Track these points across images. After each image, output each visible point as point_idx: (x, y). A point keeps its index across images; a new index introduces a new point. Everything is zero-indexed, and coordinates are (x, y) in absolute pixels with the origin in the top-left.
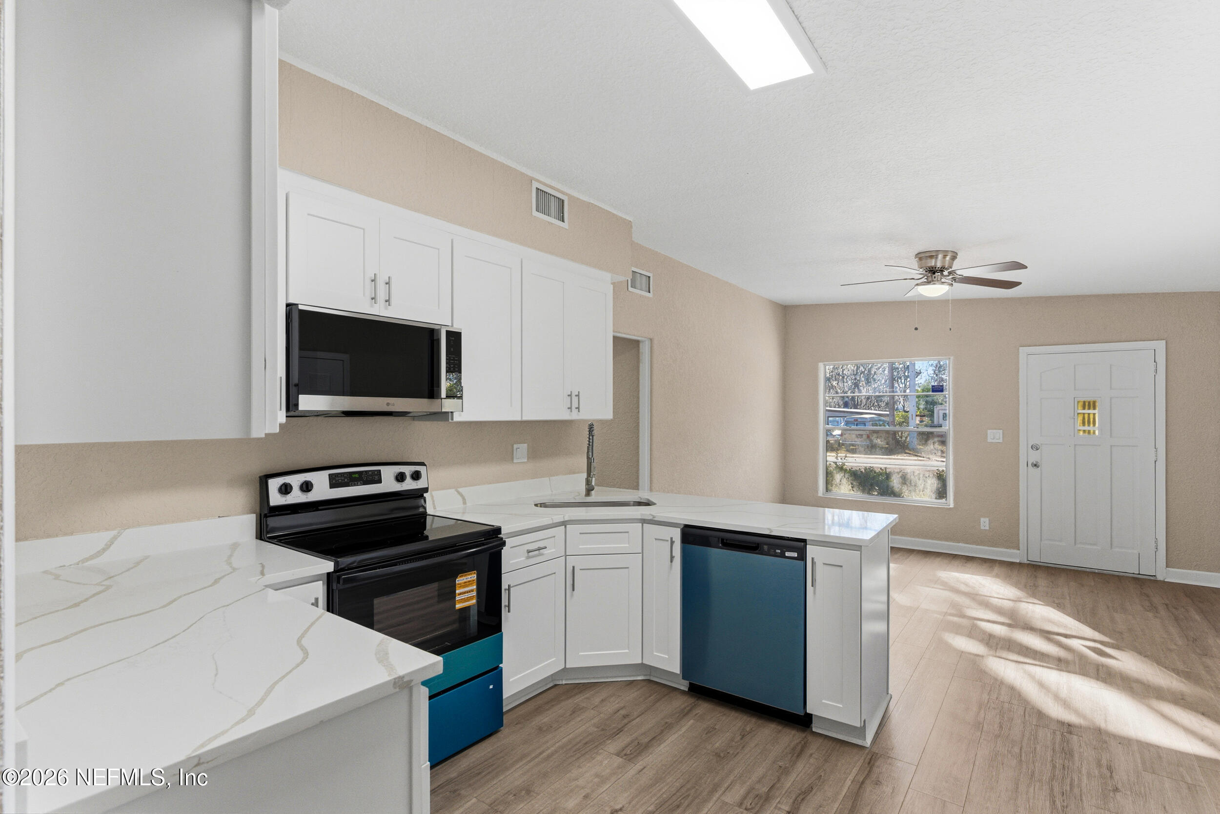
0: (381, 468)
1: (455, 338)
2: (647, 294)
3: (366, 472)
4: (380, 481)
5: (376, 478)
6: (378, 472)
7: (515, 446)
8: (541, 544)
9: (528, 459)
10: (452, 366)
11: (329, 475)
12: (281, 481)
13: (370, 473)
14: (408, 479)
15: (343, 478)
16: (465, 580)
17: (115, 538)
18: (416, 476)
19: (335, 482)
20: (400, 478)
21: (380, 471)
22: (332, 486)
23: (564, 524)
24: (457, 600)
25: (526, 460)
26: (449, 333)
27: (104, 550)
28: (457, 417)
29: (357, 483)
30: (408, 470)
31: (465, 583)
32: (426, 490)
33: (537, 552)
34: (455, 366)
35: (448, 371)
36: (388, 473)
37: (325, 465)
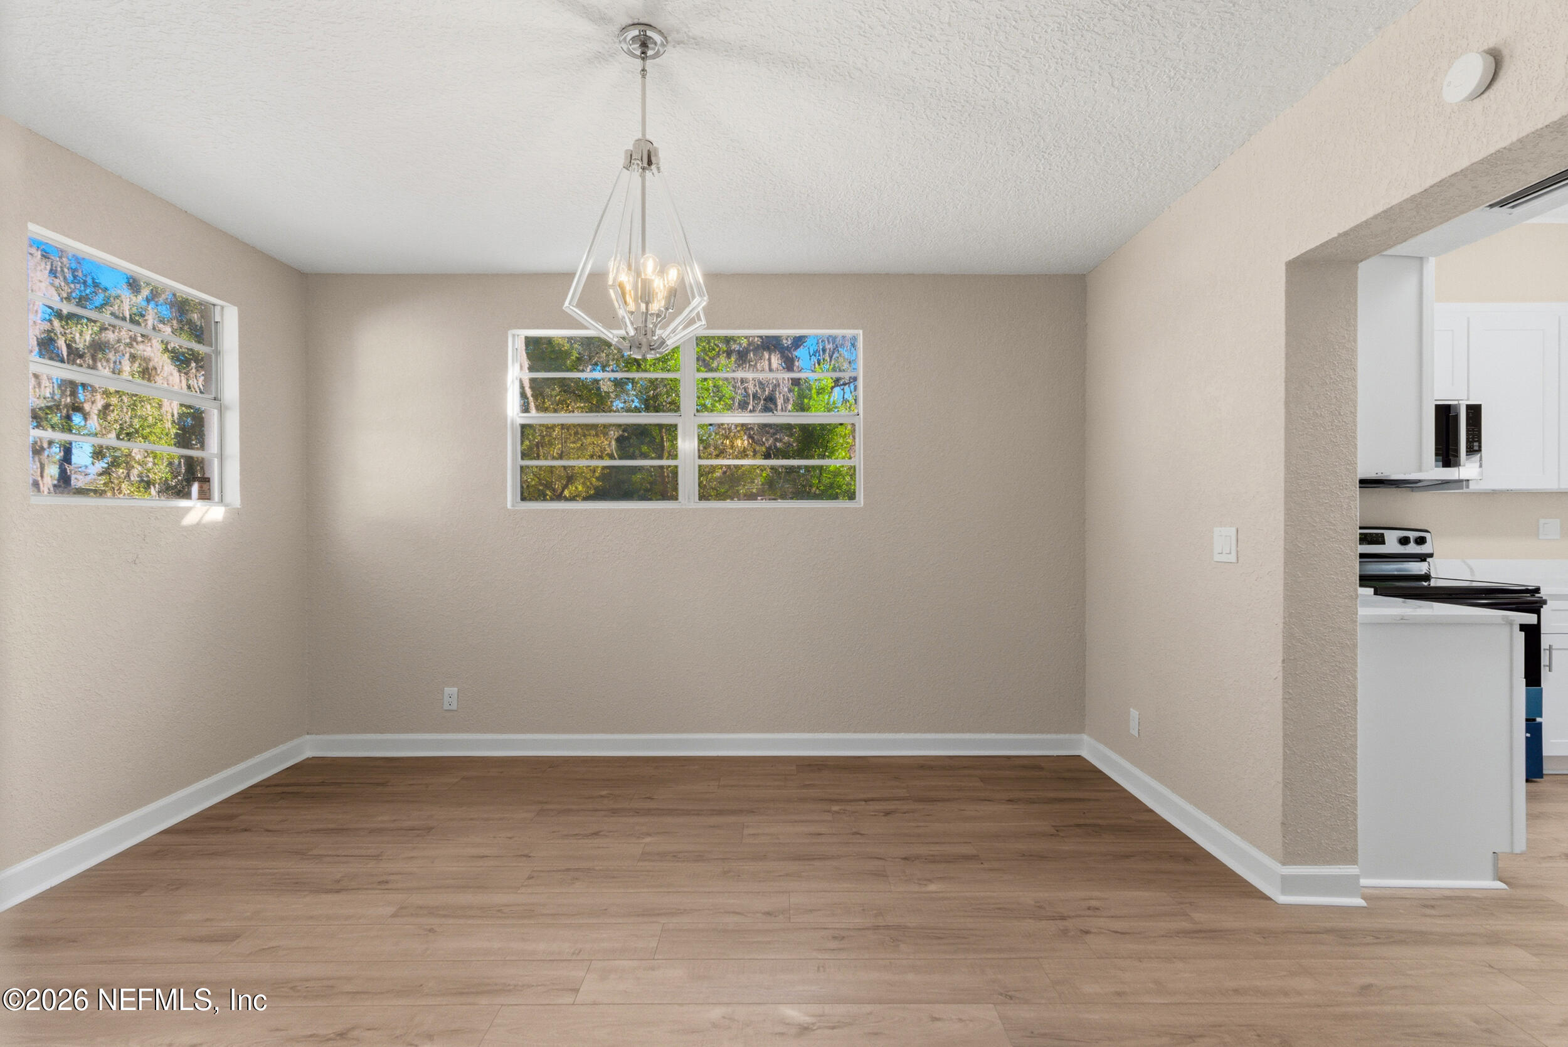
1: (1475, 411)
3: (1370, 534)
4: (1383, 543)
5: (1381, 540)
7: (1542, 521)
9: (1560, 537)
13: (1374, 535)
18: (1421, 541)
20: (1404, 541)
21: (1383, 534)
26: (1469, 407)
30: (1414, 535)
32: (1431, 555)
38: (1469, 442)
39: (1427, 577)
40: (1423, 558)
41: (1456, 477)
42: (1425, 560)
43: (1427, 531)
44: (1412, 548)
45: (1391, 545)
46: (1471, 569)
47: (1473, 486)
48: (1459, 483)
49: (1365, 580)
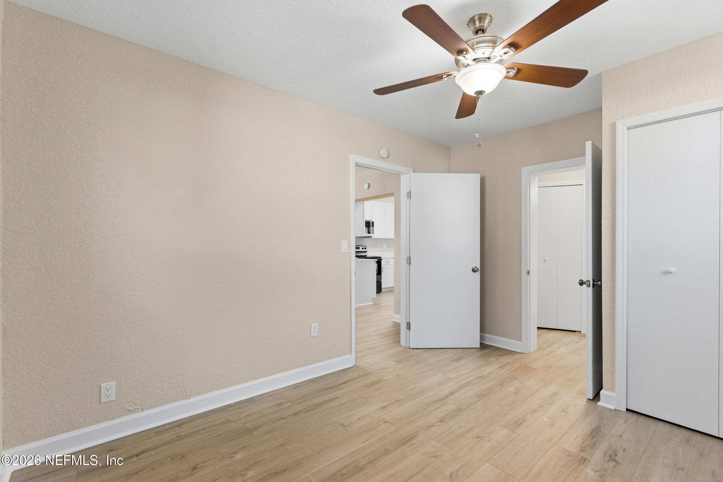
0: (360, 247)
1: (373, 223)
4: (359, 249)
14: (364, 249)
18: (365, 248)
20: (363, 248)
26: (372, 222)
30: (364, 247)
32: (367, 251)
34: (373, 226)
35: (372, 227)
36: (361, 247)
38: (372, 226)
39: (366, 256)
40: (365, 252)
41: (370, 236)
42: (366, 252)
43: (366, 246)
44: (364, 250)
45: (361, 250)
46: (373, 254)
47: (373, 237)
48: (371, 237)
49: (356, 256)
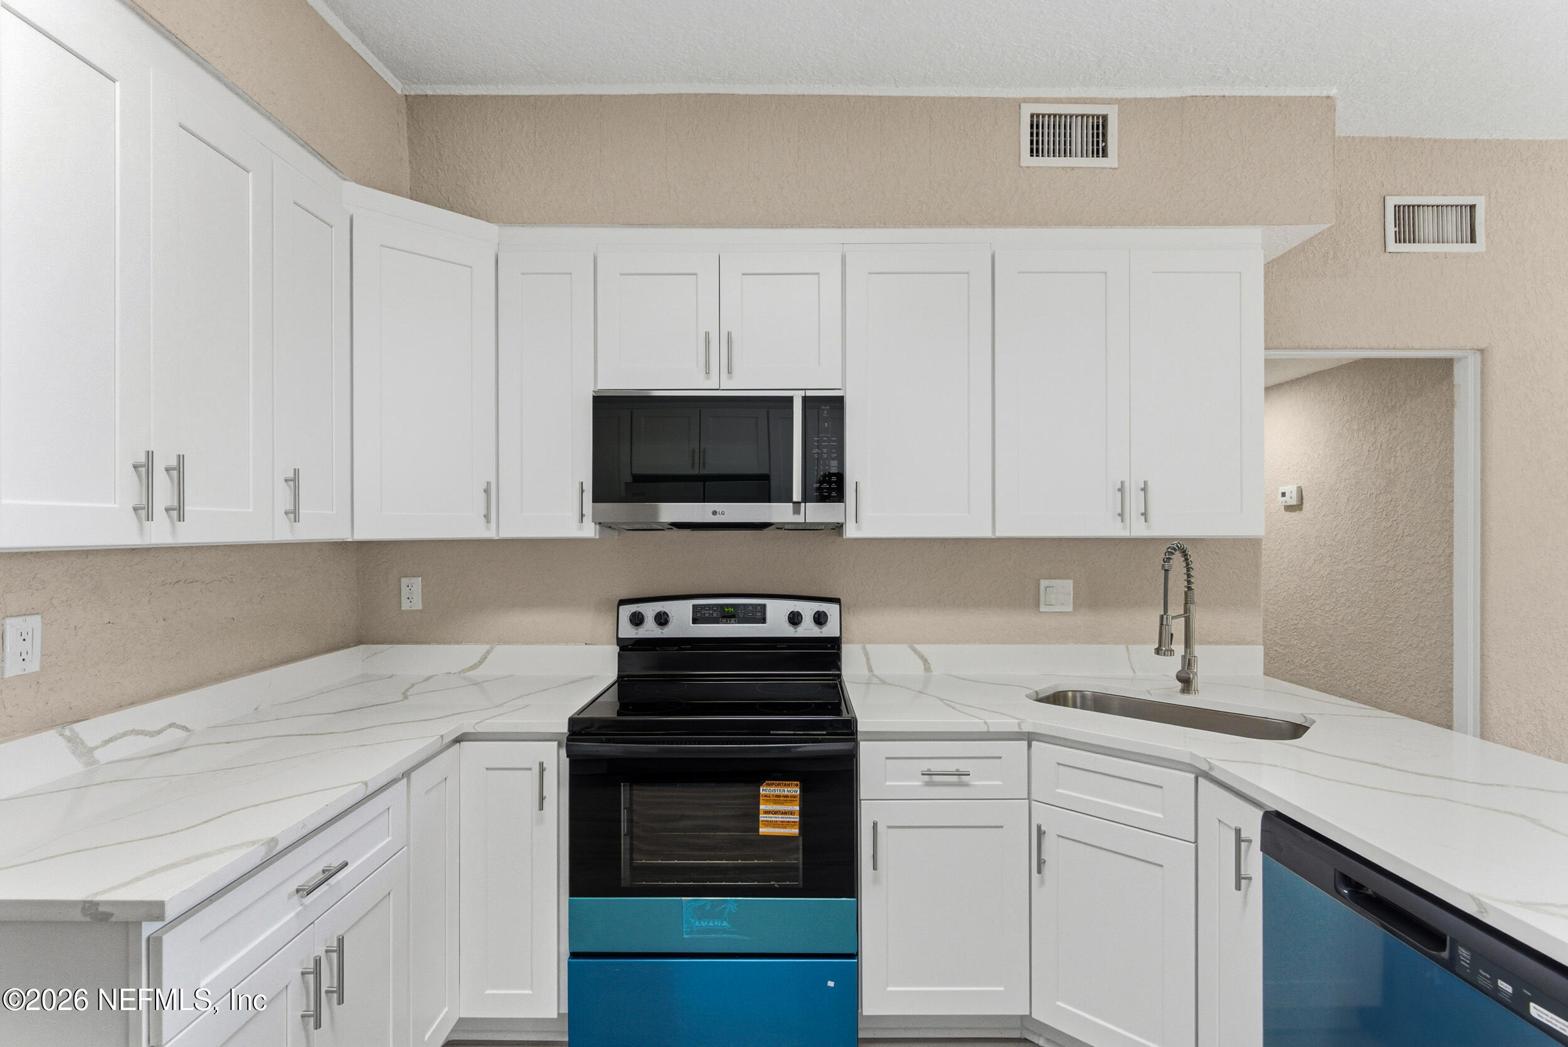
0: (767, 602)
2: (1468, 247)
3: (744, 605)
4: (763, 620)
5: (759, 616)
6: (761, 608)
7: (1044, 583)
8: (962, 766)
9: (1074, 608)
10: (825, 450)
11: (693, 606)
12: (634, 608)
13: (751, 608)
14: (807, 622)
15: (711, 612)
16: (777, 793)
17: (488, 653)
18: (821, 618)
19: (699, 617)
20: (795, 618)
21: (764, 606)
22: (695, 621)
23: (1030, 738)
24: (762, 821)
25: (1070, 609)
27: (481, 662)
28: (851, 532)
29: (730, 621)
30: (809, 608)
31: (777, 796)
32: (841, 640)
33: (954, 779)
34: (831, 451)
36: (777, 613)
37: (692, 593)
